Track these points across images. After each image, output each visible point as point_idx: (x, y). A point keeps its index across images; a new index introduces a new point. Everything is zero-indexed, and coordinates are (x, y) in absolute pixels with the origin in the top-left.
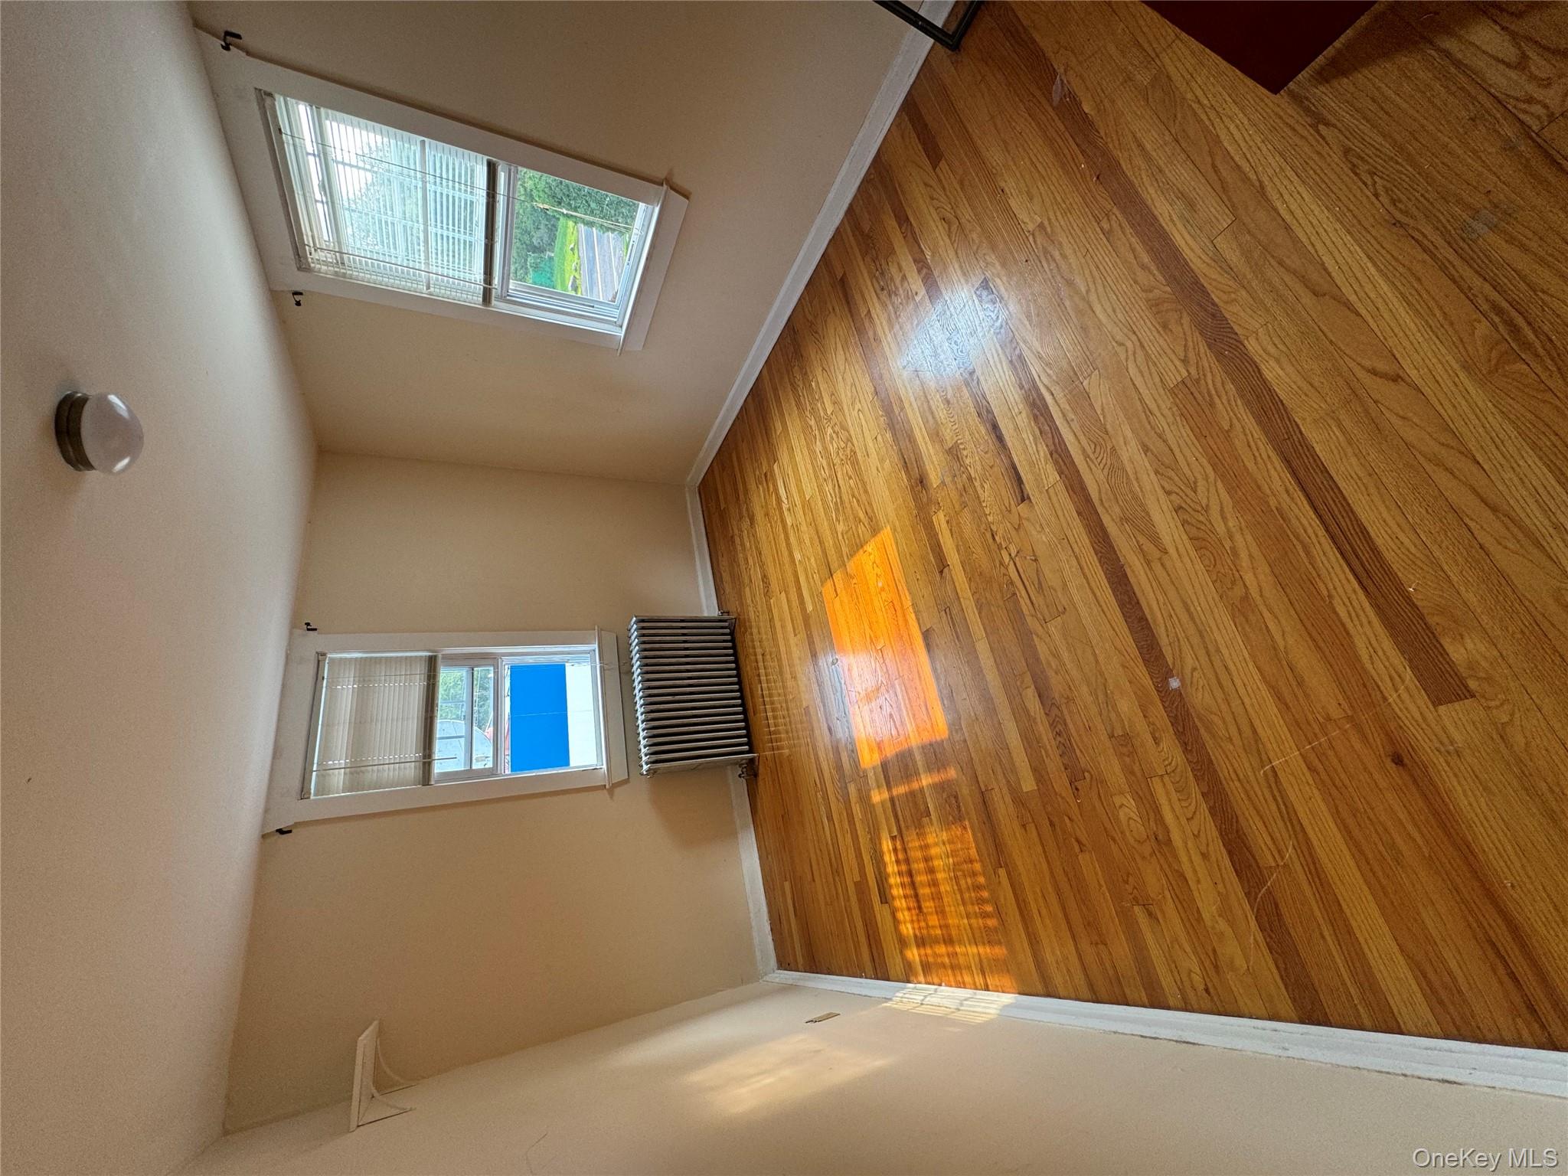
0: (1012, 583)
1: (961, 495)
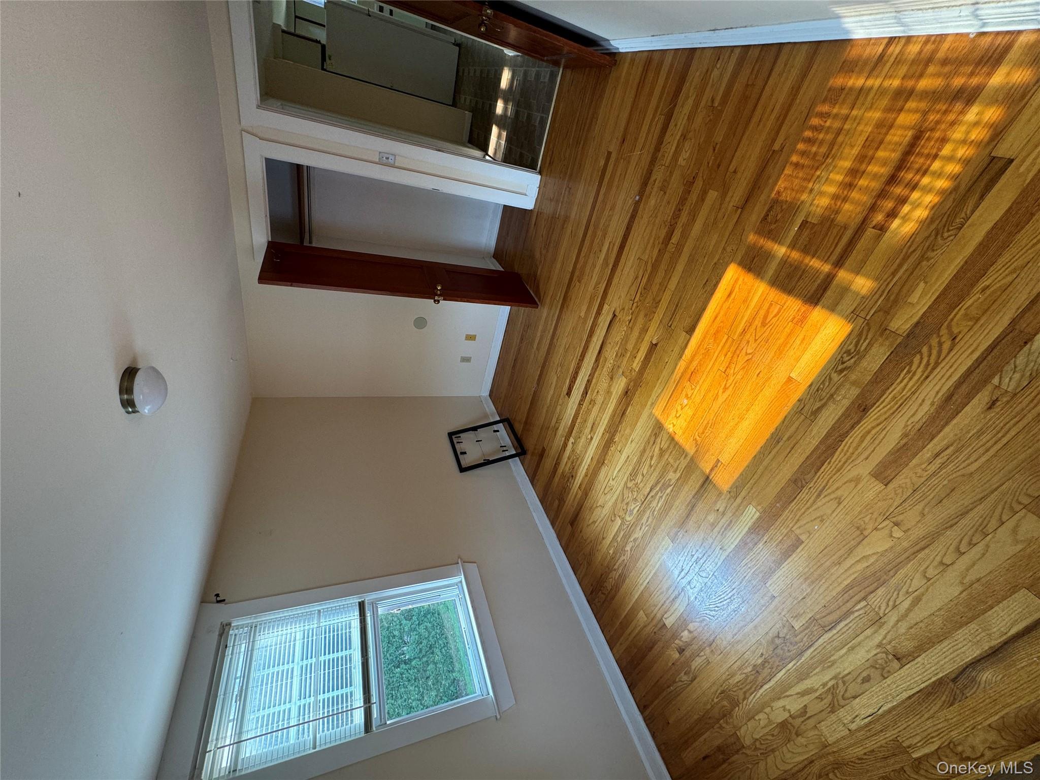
0: (641, 294)
1: (624, 355)
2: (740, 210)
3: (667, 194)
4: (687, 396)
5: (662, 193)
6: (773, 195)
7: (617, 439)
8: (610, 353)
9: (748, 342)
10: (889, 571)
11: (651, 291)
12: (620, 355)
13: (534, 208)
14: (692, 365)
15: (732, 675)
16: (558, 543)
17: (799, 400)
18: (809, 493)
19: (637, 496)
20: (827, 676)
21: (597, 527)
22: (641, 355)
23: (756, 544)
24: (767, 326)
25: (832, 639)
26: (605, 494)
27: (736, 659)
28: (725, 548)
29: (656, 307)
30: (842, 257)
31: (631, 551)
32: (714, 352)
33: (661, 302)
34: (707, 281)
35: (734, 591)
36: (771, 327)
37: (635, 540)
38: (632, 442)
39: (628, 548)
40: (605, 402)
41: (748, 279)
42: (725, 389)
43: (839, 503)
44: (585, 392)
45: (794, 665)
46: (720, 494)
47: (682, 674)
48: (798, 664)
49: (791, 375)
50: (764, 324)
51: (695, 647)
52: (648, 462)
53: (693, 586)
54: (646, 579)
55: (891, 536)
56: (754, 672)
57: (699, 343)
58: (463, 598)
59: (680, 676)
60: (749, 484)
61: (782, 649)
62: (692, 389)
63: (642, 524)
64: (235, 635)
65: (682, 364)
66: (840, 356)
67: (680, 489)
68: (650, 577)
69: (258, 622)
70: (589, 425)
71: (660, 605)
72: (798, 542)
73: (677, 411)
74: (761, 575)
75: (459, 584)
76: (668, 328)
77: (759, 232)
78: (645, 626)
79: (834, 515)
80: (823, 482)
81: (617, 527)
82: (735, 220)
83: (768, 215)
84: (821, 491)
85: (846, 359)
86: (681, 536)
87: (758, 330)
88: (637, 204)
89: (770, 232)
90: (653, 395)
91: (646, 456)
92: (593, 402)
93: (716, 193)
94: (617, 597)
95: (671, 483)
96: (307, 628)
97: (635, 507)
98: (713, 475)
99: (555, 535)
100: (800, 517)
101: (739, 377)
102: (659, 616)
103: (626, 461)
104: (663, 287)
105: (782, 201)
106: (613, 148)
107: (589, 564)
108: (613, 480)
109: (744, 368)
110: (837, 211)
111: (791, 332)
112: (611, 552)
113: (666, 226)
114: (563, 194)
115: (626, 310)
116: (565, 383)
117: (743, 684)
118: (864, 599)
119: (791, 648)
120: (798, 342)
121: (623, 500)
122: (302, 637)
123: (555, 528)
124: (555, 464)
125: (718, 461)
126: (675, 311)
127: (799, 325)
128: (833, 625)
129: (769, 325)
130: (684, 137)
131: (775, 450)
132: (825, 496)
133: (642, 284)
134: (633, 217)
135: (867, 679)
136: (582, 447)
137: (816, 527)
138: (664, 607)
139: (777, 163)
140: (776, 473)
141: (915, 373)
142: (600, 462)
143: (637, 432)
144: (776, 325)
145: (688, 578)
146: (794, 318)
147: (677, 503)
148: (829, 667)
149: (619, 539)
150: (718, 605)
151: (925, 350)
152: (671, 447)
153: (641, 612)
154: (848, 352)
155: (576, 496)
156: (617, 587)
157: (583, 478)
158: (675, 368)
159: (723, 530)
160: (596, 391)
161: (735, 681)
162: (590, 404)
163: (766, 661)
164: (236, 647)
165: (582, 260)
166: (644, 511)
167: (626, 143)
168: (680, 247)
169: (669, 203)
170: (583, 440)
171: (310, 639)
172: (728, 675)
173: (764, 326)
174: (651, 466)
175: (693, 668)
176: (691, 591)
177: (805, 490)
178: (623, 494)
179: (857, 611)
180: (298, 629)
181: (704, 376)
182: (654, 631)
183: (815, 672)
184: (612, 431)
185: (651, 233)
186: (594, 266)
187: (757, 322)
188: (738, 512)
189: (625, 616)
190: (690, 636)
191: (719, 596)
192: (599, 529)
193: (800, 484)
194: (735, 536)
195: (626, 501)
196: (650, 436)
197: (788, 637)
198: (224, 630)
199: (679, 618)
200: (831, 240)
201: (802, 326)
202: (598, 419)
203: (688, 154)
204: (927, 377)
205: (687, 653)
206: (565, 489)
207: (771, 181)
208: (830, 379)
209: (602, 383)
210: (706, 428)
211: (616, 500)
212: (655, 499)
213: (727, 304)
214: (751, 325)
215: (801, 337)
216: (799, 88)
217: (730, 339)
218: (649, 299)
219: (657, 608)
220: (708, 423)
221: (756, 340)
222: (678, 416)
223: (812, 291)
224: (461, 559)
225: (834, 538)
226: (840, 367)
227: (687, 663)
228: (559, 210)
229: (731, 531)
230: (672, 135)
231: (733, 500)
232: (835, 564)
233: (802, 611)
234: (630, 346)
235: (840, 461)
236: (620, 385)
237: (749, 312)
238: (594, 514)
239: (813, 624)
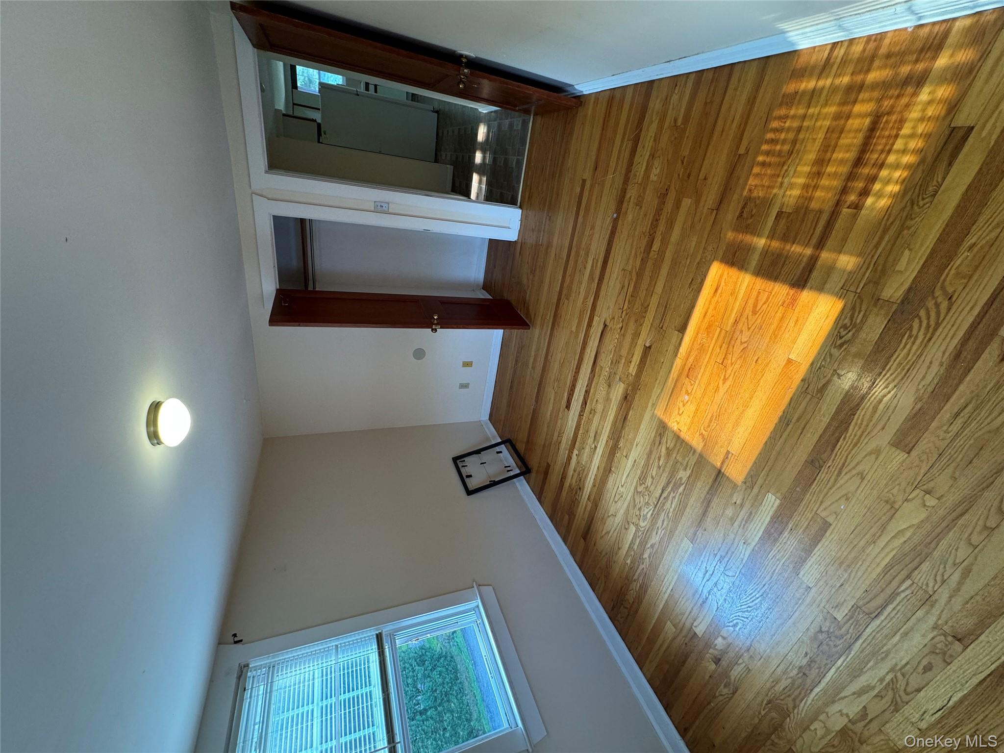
2: (715, 212)
3: (643, 208)
4: (688, 393)
5: (638, 208)
6: (745, 193)
7: (621, 445)
8: (605, 362)
9: (741, 332)
10: (930, 543)
11: (638, 298)
12: (615, 362)
13: (518, 239)
14: (688, 362)
15: (777, 681)
16: (572, 560)
17: (802, 380)
18: (829, 472)
19: (649, 500)
20: (883, 670)
21: (611, 537)
22: (636, 359)
23: (781, 533)
24: (758, 314)
25: (881, 627)
26: (616, 502)
27: (779, 663)
28: (749, 541)
29: (646, 312)
30: (821, 240)
31: (649, 557)
32: (709, 347)
33: (650, 306)
34: (692, 280)
35: (766, 587)
36: (762, 314)
37: (652, 546)
38: (637, 445)
39: (646, 556)
40: (605, 410)
41: (733, 272)
42: (725, 380)
43: (863, 479)
44: (585, 403)
45: (844, 661)
46: (735, 485)
47: (722, 687)
48: (848, 660)
49: (790, 357)
50: (754, 312)
51: (731, 654)
52: (656, 464)
53: (720, 588)
54: (669, 585)
55: (925, 505)
56: (800, 675)
57: (693, 340)
58: (482, 623)
59: (719, 690)
60: (763, 472)
61: (828, 645)
62: (691, 385)
63: (658, 528)
64: (253, 677)
65: (678, 362)
66: (837, 331)
67: (693, 486)
68: (673, 583)
69: (275, 661)
70: (592, 434)
71: (687, 613)
72: (826, 526)
73: (679, 409)
74: (791, 566)
75: (476, 609)
76: (660, 329)
77: (737, 229)
78: (674, 639)
79: (859, 492)
80: (841, 459)
81: (632, 534)
82: (711, 222)
83: (743, 212)
84: (841, 469)
85: (843, 333)
86: (700, 535)
87: (749, 319)
88: (615, 221)
89: (748, 226)
90: (652, 397)
91: (653, 457)
92: (593, 411)
93: (690, 200)
94: (640, 612)
95: (683, 482)
96: (325, 665)
97: (648, 512)
98: (725, 467)
99: (567, 552)
100: (823, 498)
101: (737, 366)
102: (688, 625)
103: (633, 466)
104: (650, 292)
105: (755, 198)
106: (587, 175)
107: (607, 577)
108: (622, 486)
109: (741, 357)
110: (810, 198)
111: (783, 316)
112: (629, 562)
113: (645, 236)
114: (544, 222)
115: (616, 319)
116: (563, 397)
117: (790, 690)
118: (908, 577)
119: (838, 642)
120: (792, 324)
121: (635, 506)
122: (320, 675)
123: (568, 543)
124: (562, 478)
125: (728, 452)
126: (664, 312)
127: (790, 308)
128: (879, 610)
129: (760, 312)
130: (652, 156)
131: (786, 433)
132: (846, 473)
133: (628, 292)
134: (613, 233)
135: (928, 668)
136: (587, 457)
137: (842, 507)
138: (692, 614)
139: (744, 165)
140: (791, 456)
141: (916, 337)
142: (607, 470)
143: (641, 435)
144: (767, 312)
145: (714, 579)
146: (785, 302)
147: (692, 500)
148: (882, 659)
149: (635, 547)
150: (750, 605)
151: (922, 313)
152: (678, 445)
153: (669, 622)
154: (845, 327)
155: (585, 508)
156: (639, 599)
157: (592, 489)
158: (672, 367)
159: (744, 523)
160: (595, 400)
161: (781, 688)
162: (591, 413)
163: (812, 661)
164: (254, 689)
165: (568, 279)
166: (658, 514)
167: (599, 169)
168: (661, 253)
169: (645, 215)
170: (587, 450)
171: (329, 677)
172: (773, 682)
173: (756, 314)
174: (659, 467)
175: (733, 678)
176: (719, 593)
177: (824, 470)
178: (634, 499)
179: (903, 591)
180: (316, 667)
181: (702, 370)
182: (686, 642)
183: (869, 666)
184: (616, 437)
185: (632, 245)
186: (580, 283)
187: (748, 311)
188: (757, 502)
189: (652, 630)
190: (724, 642)
191: (750, 595)
192: (613, 539)
193: (817, 464)
194: (758, 528)
195: (638, 506)
196: (655, 437)
197: (832, 630)
198: (242, 672)
199: (710, 625)
200: (809, 226)
201: (793, 309)
202: (600, 426)
203: (658, 170)
204: (930, 339)
205: (724, 663)
206: (574, 502)
207: (741, 181)
208: (831, 355)
209: (600, 392)
210: (711, 421)
211: (628, 506)
212: (667, 500)
213: (716, 299)
214: (742, 315)
215: (794, 319)
216: (755, 98)
217: (723, 332)
218: (638, 305)
219: (685, 616)
220: (712, 416)
221: (749, 329)
222: (680, 413)
223: (798, 274)
224: (476, 583)
225: (864, 516)
226: (839, 342)
227: (726, 674)
228: (541, 238)
229: (752, 523)
230: (641, 156)
231: (750, 490)
232: (868, 544)
233: (843, 600)
234: (624, 352)
235: (855, 435)
236: (618, 391)
237: (738, 303)
238: (606, 525)
239: (857, 612)
